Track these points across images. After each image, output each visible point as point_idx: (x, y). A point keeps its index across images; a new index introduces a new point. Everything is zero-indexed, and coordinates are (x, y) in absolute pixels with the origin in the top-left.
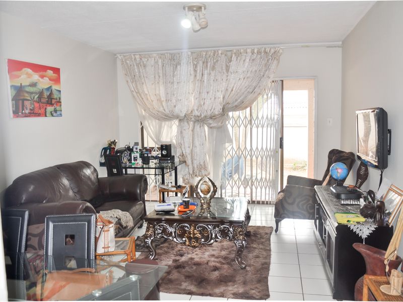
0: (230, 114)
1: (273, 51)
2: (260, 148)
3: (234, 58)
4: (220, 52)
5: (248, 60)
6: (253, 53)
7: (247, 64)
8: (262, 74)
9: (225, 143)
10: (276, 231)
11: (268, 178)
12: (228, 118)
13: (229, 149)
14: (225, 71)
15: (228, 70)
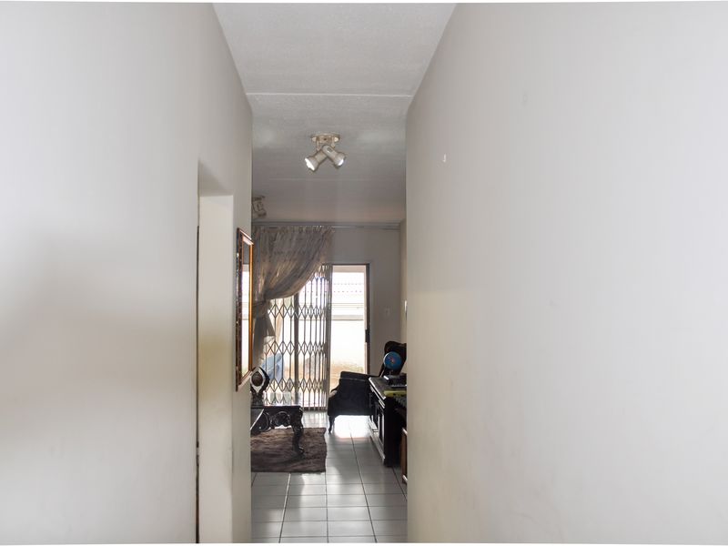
0: (272, 301)
1: (323, 231)
2: (307, 342)
3: (279, 236)
4: (262, 228)
5: (294, 239)
6: (301, 232)
7: (294, 244)
8: (311, 256)
9: (266, 336)
10: (330, 430)
11: (317, 379)
12: (269, 306)
13: (271, 343)
14: (268, 251)
15: (271, 249)
